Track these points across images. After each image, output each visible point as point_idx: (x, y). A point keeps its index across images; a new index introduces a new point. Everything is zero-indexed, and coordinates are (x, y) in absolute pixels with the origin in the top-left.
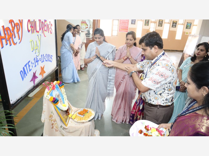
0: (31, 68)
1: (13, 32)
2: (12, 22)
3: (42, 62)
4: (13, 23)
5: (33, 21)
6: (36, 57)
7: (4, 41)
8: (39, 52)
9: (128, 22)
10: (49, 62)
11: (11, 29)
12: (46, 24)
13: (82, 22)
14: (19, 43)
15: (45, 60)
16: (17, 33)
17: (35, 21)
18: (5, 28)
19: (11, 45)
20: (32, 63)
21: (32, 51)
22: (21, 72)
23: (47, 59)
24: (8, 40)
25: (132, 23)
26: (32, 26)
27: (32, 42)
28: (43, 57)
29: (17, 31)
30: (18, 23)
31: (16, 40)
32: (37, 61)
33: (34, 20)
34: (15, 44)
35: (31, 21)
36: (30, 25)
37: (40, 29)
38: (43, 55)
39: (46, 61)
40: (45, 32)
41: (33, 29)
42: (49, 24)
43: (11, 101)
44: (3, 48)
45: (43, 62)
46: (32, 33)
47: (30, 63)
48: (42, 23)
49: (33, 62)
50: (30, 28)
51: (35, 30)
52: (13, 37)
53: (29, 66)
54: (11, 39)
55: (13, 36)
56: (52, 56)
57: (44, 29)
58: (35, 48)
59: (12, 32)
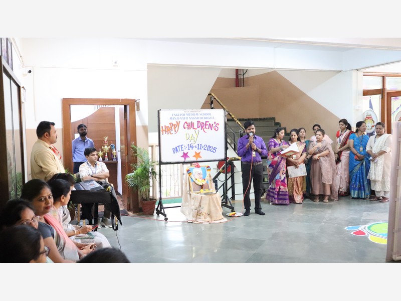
3: (198, 149)
4: (172, 124)
5: (190, 123)
6: (191, 144)
7: (164, 132)
8: (195, 142)
10: (209, 151)
11: (170, 127)
12: (207, 123)
14: (175, 134)
15: (202, 149)
18: (166, 126)
19: (168, 134)
20: (185, 146)
21: (187, 140)
22: (174, 149)
23: (206, 149)
24: (167, 132)
26: (189, 125)
27: (188, 134)
28: (200, 146)
29: (174, 128)
30: (176, 124)
31: (173, 132)
33: (192, 122)
34: (171, 134)
35: (187, 123)
36: (187, 125)
37: (198, 127)
38: (201, 144)
40: (205, 130)
41: (189, 127)
42: (213, 124)
44: (163, 135)
45: (200, 150)
46: (188, 129)
47: (183, 146)
48: (201, 123)
49: (187, 146)
50: (186, 127)
51: (192, 127)
52: (171, 130)
53: (182, 148)
54: (169, 131)
56: (215, 148)
57: (204, 127)
58: (190, 139)
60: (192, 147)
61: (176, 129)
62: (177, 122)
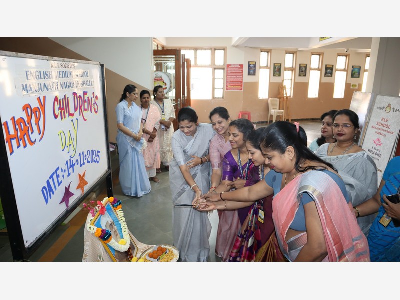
0: (61, 179)
1: (29, 124)
2: (27, 108)
3: (81, 166)
4: (29, 110)
5: (63, 100)
6: (70, 160)
7: (14, 142)
8: (75, 150)
9: (243, 73)
10: (94, 163)
11: (26, 119)
12: (86, 98)
13: (155, 79)
14: (40, 141)
15: (86, 162)
16: (36, 124)
17: (67, 97)
18: (16, 120)
19: (25, 147)
20: (62, 170)
21: (63, 151)
22: (44, 190)
23: (90, 160)
24: (21, 140)
25: (249, 74)
26: (62, 106)
27: (63, 134)
28: (82, 156)
29: (36, 121)
30: (38, 108)
31: (35, 136)
32: (71, 167)
33: (65, 96)
34: (32, 143)
35: (59, 99)
36: (59, 106)
37: (76, 110)
38: (83, 152)
39: (89, 162)
40: (85, 113)
41: (63, 111)
42: (92, 98)
43: (27, 242)
44: (12, 155)
45: (83, 166)
46: (62, 118)
47: (59, 172)
48: (79, 99)
49: (65, 168)
50: (58, 112)
51: (67, 112)
52: (30, 132)
53: (58, 177)
54: (26, 137)
55: (28, 131)
56: (99, 152)
57: (83, 108)
58: (68, 144)
59: (27, 125)
60: (72, 166)
61: (41, 123)
62: (39, 99)
